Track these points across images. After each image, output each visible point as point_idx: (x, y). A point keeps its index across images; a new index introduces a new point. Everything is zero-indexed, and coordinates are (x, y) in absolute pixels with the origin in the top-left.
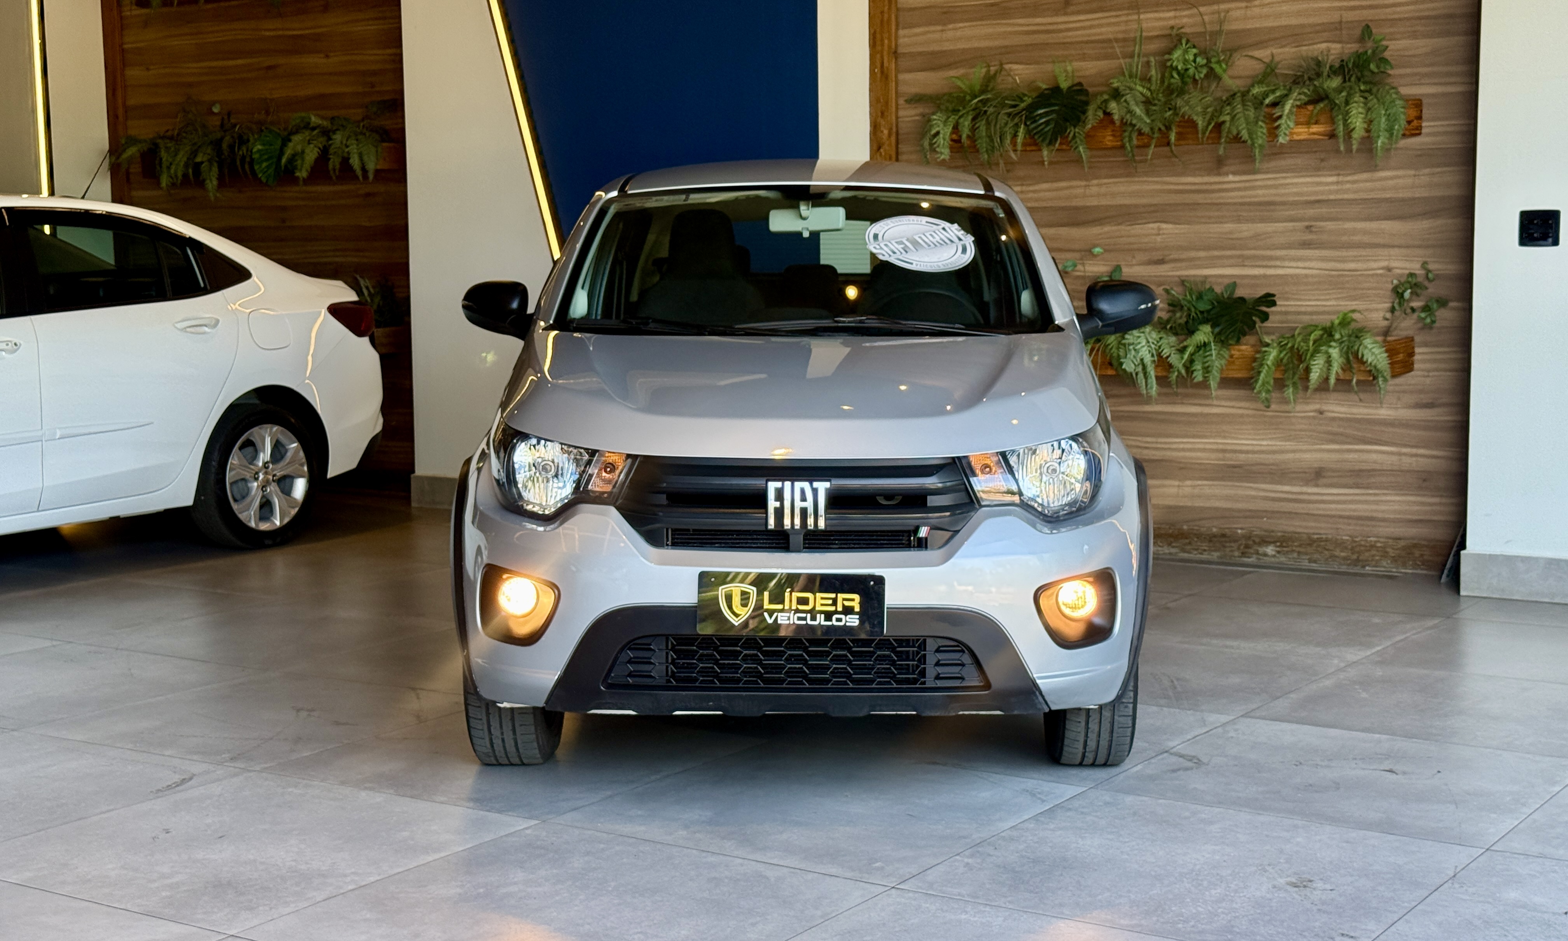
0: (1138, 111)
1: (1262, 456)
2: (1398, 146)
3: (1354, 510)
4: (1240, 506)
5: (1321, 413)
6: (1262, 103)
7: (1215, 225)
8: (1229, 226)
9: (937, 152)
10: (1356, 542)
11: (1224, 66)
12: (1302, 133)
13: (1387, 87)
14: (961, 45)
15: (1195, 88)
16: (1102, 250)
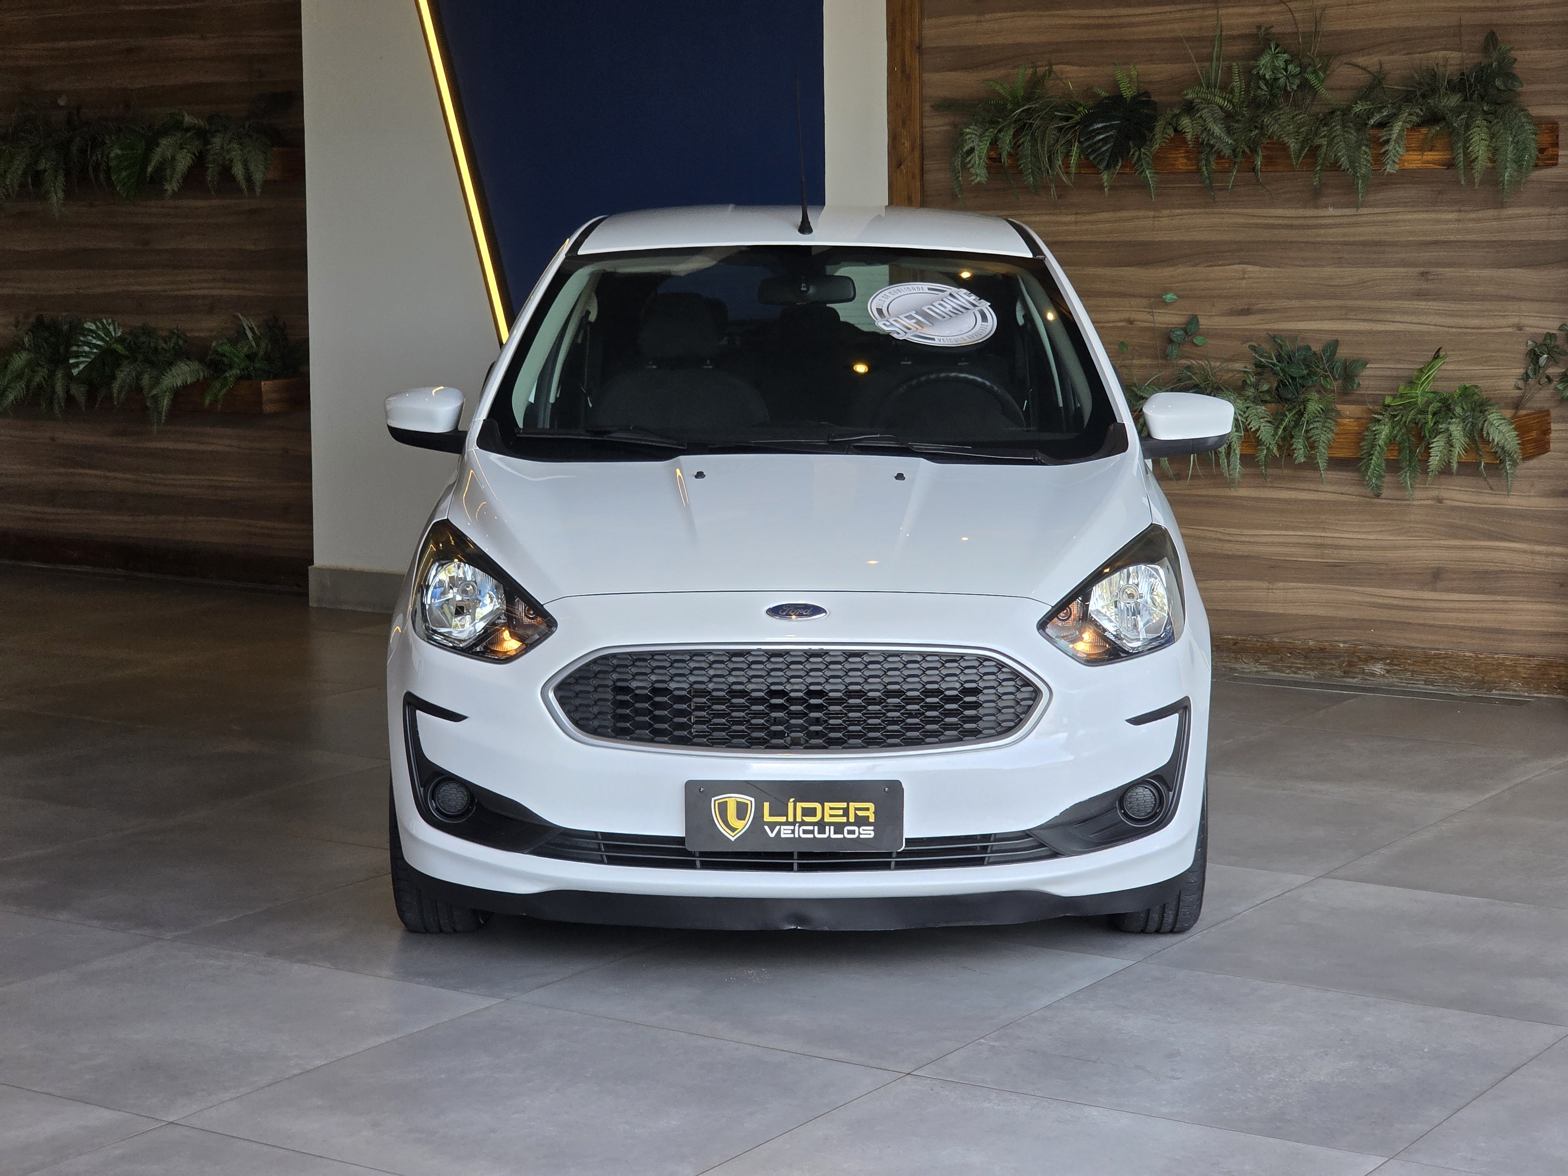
0: (1217, 130)
1: (1368, 553)
2: (1529, 178)
3: (1479, 621)
4: (1342, 614)
5: (1440, 500)
6: (1366, 124)
7: (1312, 269)
8: (1328, 271)
9: (972, 175)
10: (1480, 659)
11: (1321, 74)
12: (1415, 160)
13: (1515, 109)
14: (1000, 40)
15: (1287, 101)
16: (1175, 297)
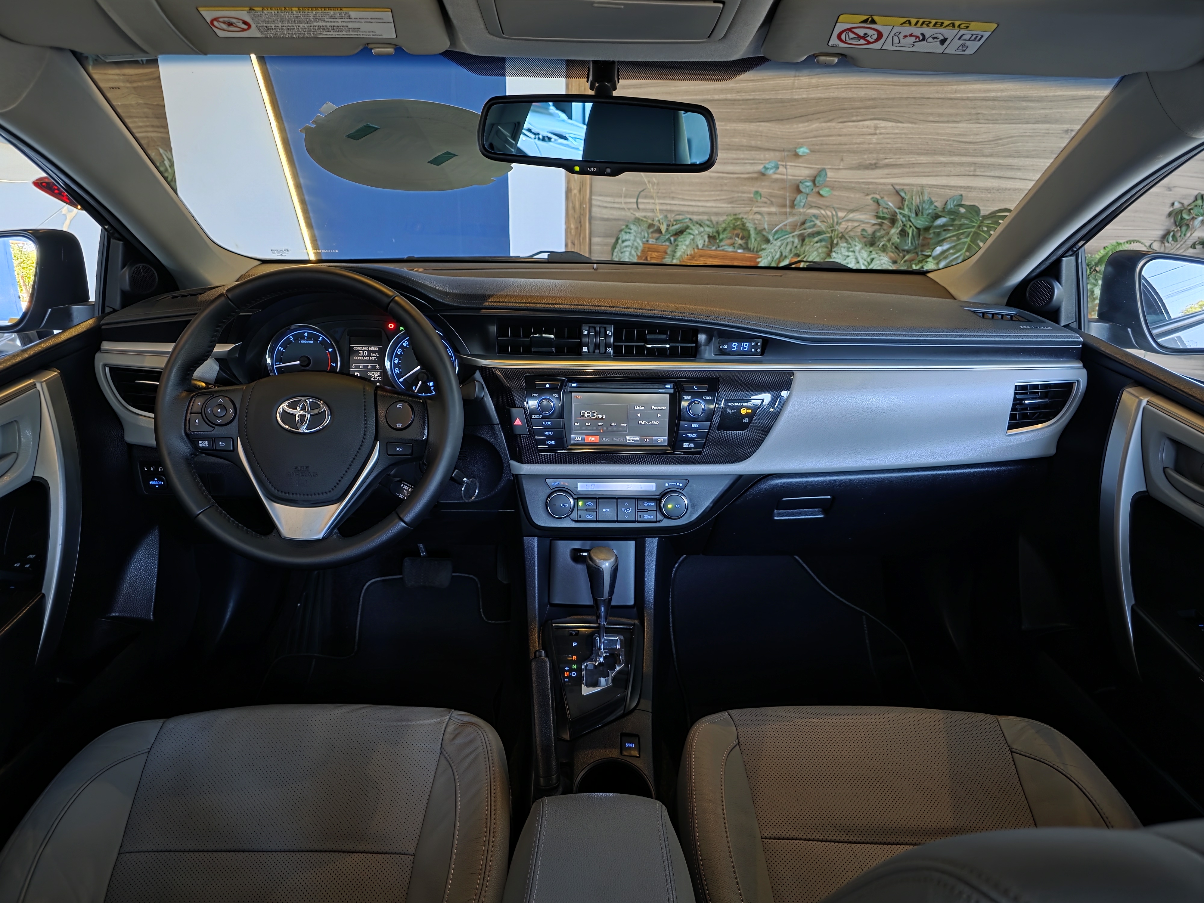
16: (807, 151)
